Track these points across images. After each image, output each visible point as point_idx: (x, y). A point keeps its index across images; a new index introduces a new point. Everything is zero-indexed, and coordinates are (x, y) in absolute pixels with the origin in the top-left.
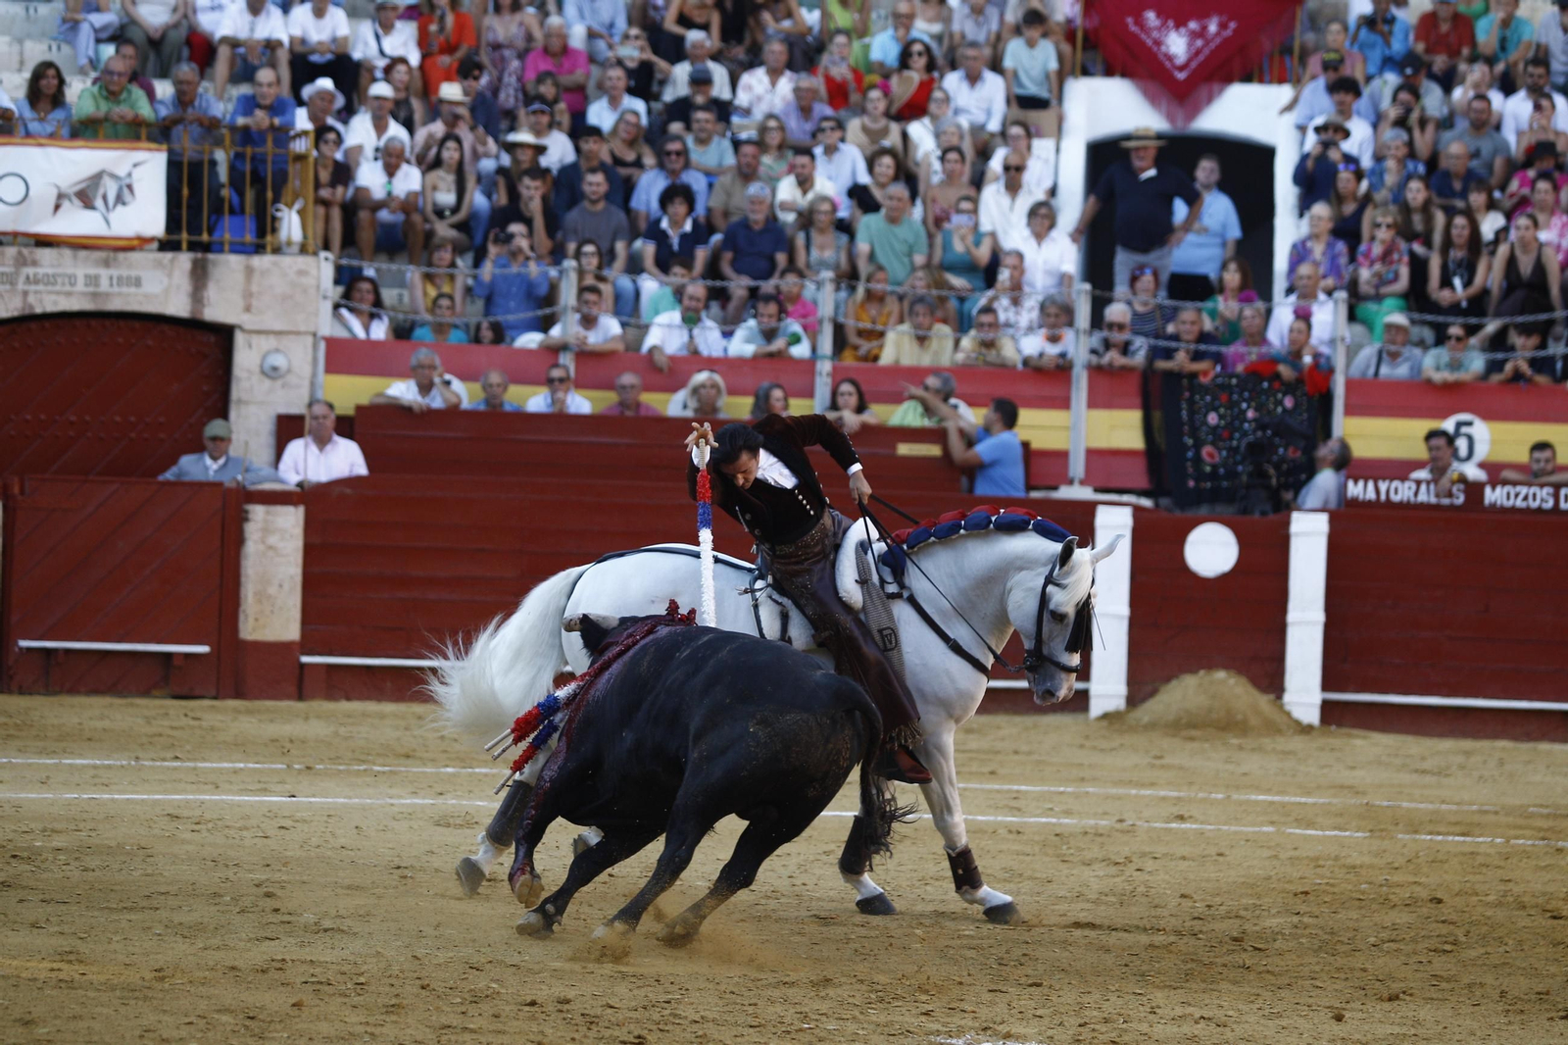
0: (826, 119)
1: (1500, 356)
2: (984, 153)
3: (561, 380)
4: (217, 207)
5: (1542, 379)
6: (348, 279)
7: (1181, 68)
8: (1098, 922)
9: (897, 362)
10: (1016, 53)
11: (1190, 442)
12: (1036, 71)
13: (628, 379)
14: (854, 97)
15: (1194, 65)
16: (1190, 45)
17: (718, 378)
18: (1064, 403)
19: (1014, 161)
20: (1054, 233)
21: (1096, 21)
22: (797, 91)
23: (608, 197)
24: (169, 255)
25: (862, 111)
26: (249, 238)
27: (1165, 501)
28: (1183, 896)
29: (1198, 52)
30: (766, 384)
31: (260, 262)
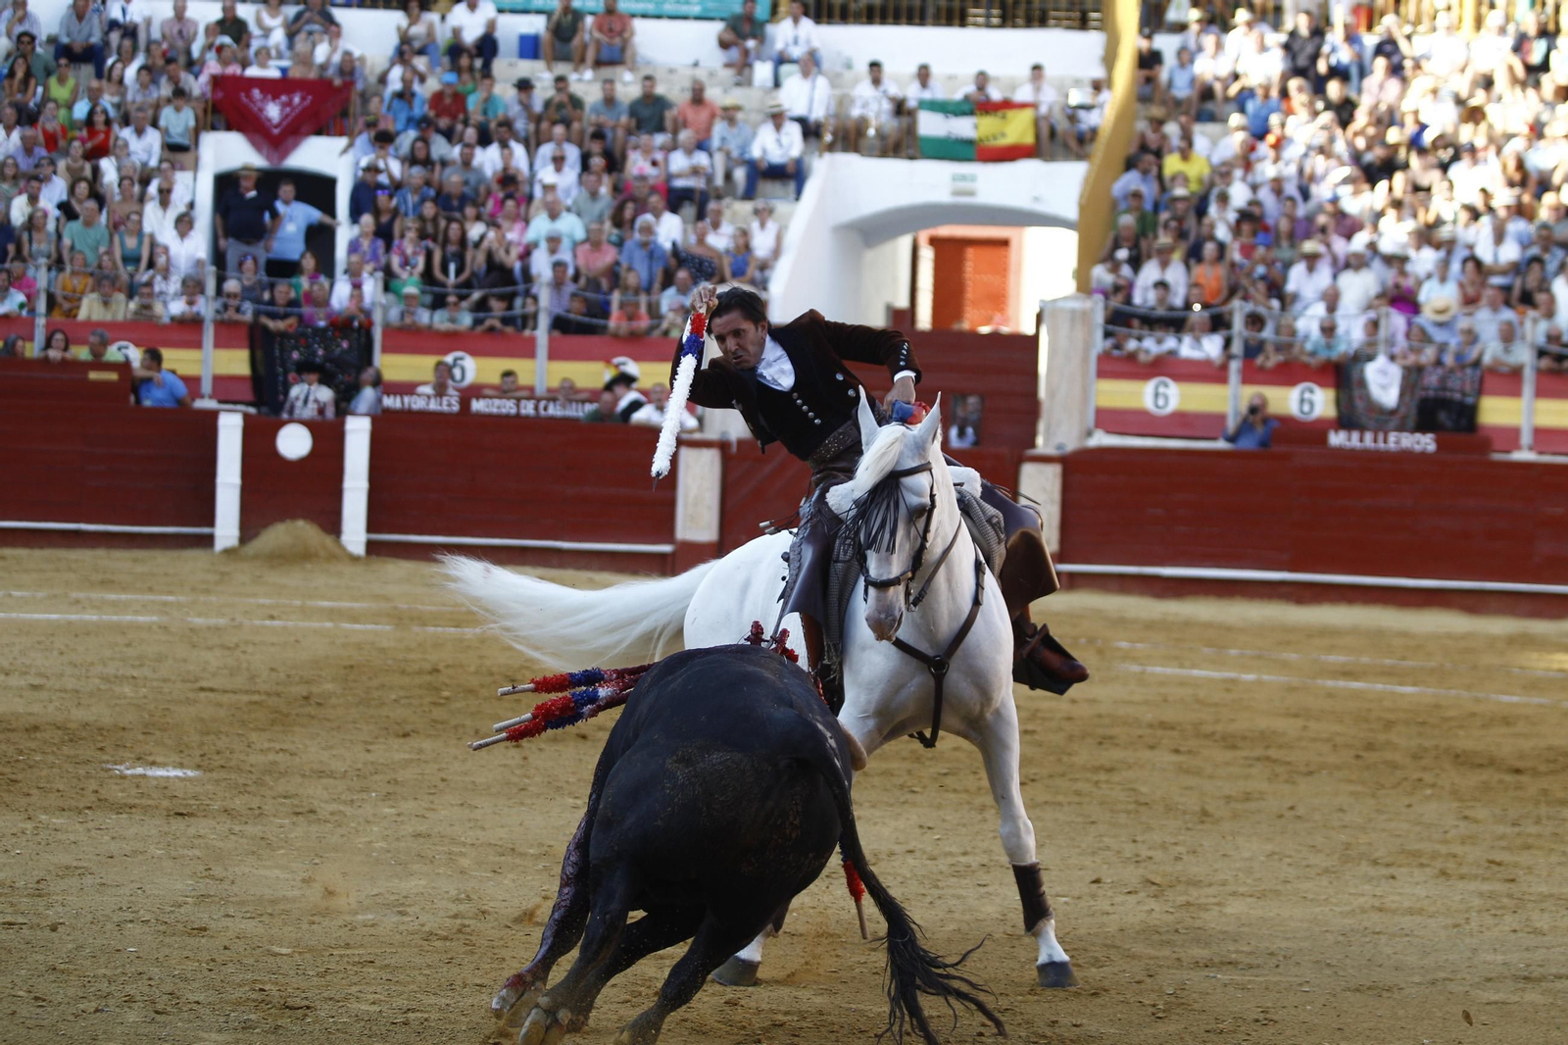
0: (43, 158)
1: (481, 315)
2: (145, 182)
5: (509, 330)
7: (276, 127)
8: (216, 687)
9: (89, 317)
10: (167, 115)
11: (280, 370)
12: (180, 130)
14: (62, 143)
15: (285, 123)
16: (282, 110)
18: (198, 345)
19: (165, 186)
20: (192, 233)
21: (220, 95)
22: (23, 138)
25: (66, 153)
27: (264, 409)
28: (272, 669)
29: (287, 116)
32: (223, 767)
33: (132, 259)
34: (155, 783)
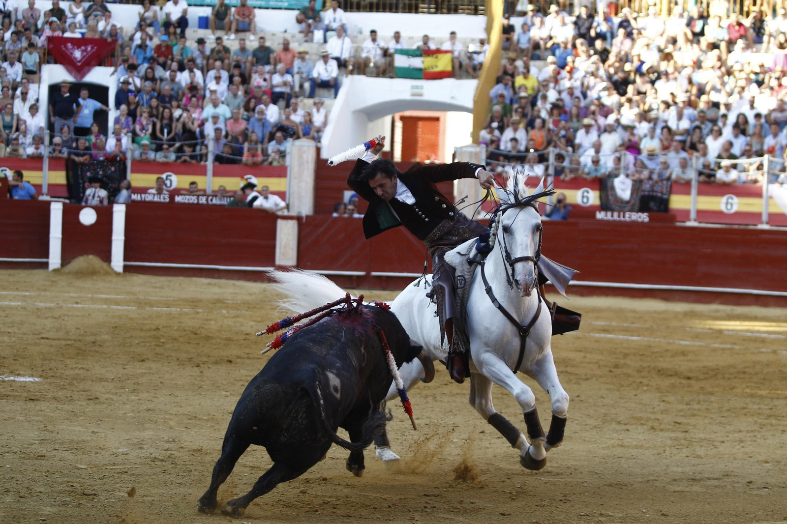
1: (180, 154)
2: (15, 89)
5: (194, 162)
7: (79, 62)
8: (49, 337)
10: (26, 56)
11: (81, 181)
12: (32, 63)
15: (83, 60)
16: (82, 54)
18: (40, 169)
19: (24, 91)
20: (38, 114)
21: (52, 46)
27: (73, 201)
28: (77, 328)
29: (84, 57)
32: (53, 376)
33: (7, 127)
34: (20, 384)
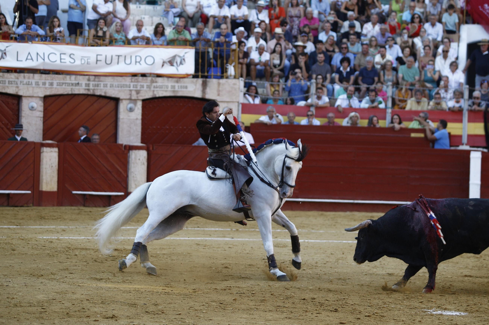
0: (389, 37)
2: (436, 47)
3: (311, 115)
4: (210, 65)
6: (248, 86)
8: (472, 275)
9: (411, 109)
10: (446, 17)
12: (452, 23)
13: (331, 115)
14: (398, 31)
17: (357, 114)
18: (461, 121)
19: (446, 49)
20: (458, 71)
21: (469, 8)
22: (381, 29)
23: (325, 61)
24: (195, 79)
26: (219, 74)
30: (372, 116)
31: (222, 81)
32: (477, 311)
34: (447, 318)
